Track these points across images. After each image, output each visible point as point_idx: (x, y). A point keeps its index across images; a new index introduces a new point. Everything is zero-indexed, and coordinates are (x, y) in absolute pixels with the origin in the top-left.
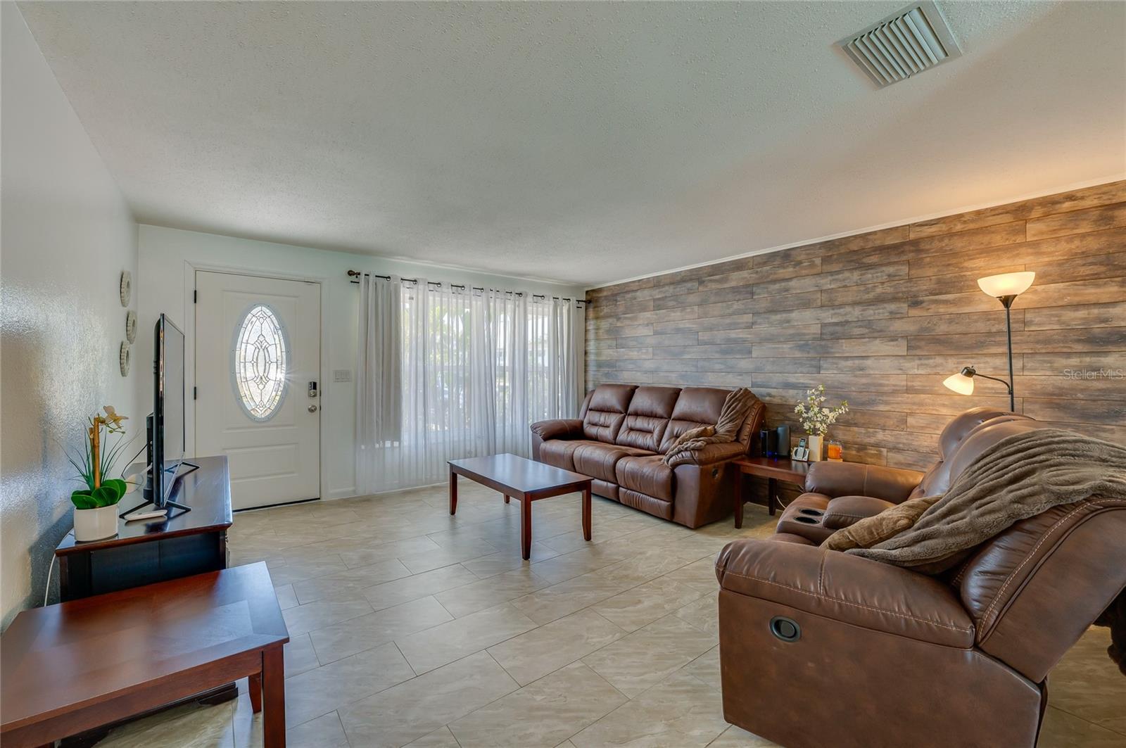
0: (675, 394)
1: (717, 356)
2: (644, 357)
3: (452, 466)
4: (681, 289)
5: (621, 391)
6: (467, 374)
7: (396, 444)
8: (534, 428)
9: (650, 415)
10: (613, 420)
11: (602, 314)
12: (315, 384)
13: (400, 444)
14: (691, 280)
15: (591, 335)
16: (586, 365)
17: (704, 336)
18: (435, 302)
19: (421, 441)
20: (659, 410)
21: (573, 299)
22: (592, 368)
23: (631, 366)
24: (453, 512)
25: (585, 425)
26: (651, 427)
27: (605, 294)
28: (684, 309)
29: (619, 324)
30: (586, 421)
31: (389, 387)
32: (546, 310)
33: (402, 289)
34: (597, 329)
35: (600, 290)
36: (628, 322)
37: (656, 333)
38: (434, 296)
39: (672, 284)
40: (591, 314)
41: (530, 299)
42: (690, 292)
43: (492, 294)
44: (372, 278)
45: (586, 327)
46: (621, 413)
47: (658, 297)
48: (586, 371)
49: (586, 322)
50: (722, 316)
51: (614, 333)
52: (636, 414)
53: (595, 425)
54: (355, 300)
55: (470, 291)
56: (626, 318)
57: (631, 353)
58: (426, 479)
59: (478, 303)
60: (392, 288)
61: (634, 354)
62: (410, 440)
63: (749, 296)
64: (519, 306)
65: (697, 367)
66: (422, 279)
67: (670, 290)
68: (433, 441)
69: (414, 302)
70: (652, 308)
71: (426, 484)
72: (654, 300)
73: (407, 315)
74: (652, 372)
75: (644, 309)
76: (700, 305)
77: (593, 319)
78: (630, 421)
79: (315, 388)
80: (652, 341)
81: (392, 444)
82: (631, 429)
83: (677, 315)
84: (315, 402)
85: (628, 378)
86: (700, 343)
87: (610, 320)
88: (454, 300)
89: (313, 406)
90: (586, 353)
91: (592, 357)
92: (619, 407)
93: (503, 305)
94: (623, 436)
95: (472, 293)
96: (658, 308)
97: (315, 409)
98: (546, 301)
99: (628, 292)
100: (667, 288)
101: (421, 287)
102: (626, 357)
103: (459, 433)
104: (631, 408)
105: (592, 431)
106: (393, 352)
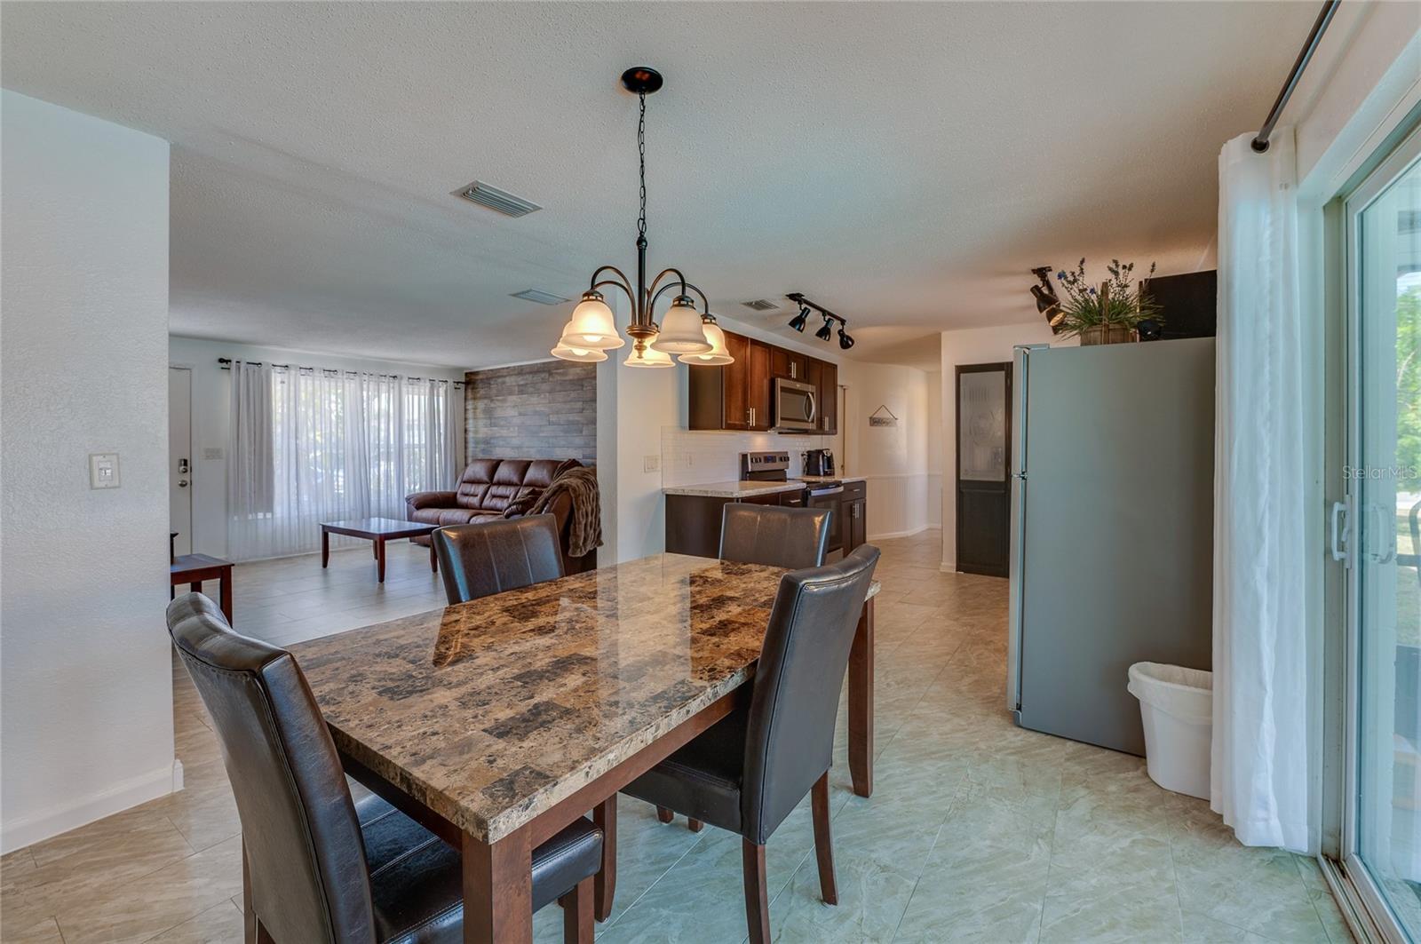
0: (527, 465)
1: (562, 434)
2: (511, 435)
3: (324, 527)
4: (537, 378)
5: (489, 464)
6: (341, 451)
7: (269, 515)
8: (408, 499)
9: (508, 484)
10: (480, 489)
11: (478, 395)
12: (185, 461)
13: (273, 515)
14: (544, 371)
15: (470, 415)
16: (466, 442)
17: (553, 418)
18: (306, 384)
19: (294, 513)
20: (515, 479)
21: (451, 381)
22: (471, 445)
23: (501, 443)
24: (325, 565)
25: (458, 496)
26: (508, 493)
27: (480, 377)
28: (539, 394)
29: (492, 405)
30: (459, 492)
31: (261, 460)
32: (422, 391)
33: (273, 374)
34: (475, 409)
35: (476, 373)
36: (499, 404)
37: (520, 414)
38: (306, 380)
39: (530, 373)
40: (470, 395)
41: (404, 381)
42: (543, 381)
43: (366, 377)
44: (243, 365)
45: (465, 406)
46: (488, 483)
47: (522, 383)
48: (466, 448)
49: (465, 402)
50: (565, 402)
51: (489, 413)
52: (499, 484)
53: (467, 495)
54: (226, 385)
55: (343, 374)
56: (498, 400)
57: (502, 431)
58: (299, 547)
59: (351, 386)
60: (263, 374)
61: (504, 432)
62: (282, 513)
63: (580, 387)
64: (393, 388)
65: (549, 443)
66: (293, 365)
67: (529, 377)
68: (307, 513)
69: (285, 386)
70: (516, 393)
71: (300, 551)
72: (519, 386)
73: (279, 394)
74: (517, 448)
75: (511, 394)
76: (550, 393)
77: (472, 399)
78: (494, 490)
79: (185, 464)
80: (517, 421)
81: (265, 515)
82: (494, 496)
83: (534, 399)
84: (186, 477)
85: (498, 453)
86: (550, 423)
87: (486, 401)
88: (327, 383)
89: (184, 481)
90: (466, 431)
91: (471, 435)
92: (485, 478)
93: (376, 387)
94: (486, 502)
95: (345, 377)
96: (521, 392)
97: (186, 484)
98: (422, 383)
99: (499, 377)
100: (527, 376)
101: (293, 372)
102: (498, 435)
103: (333, 504)
104: (496, 478)
105: (464, 500)
106: (265, 431)
